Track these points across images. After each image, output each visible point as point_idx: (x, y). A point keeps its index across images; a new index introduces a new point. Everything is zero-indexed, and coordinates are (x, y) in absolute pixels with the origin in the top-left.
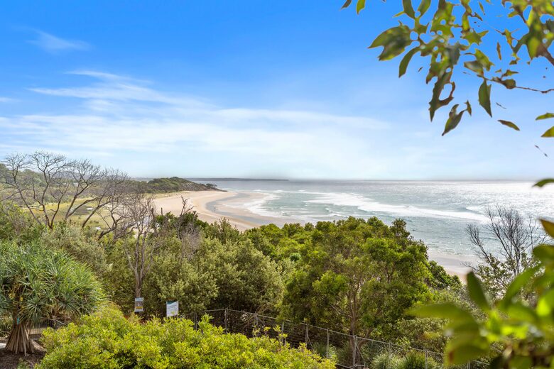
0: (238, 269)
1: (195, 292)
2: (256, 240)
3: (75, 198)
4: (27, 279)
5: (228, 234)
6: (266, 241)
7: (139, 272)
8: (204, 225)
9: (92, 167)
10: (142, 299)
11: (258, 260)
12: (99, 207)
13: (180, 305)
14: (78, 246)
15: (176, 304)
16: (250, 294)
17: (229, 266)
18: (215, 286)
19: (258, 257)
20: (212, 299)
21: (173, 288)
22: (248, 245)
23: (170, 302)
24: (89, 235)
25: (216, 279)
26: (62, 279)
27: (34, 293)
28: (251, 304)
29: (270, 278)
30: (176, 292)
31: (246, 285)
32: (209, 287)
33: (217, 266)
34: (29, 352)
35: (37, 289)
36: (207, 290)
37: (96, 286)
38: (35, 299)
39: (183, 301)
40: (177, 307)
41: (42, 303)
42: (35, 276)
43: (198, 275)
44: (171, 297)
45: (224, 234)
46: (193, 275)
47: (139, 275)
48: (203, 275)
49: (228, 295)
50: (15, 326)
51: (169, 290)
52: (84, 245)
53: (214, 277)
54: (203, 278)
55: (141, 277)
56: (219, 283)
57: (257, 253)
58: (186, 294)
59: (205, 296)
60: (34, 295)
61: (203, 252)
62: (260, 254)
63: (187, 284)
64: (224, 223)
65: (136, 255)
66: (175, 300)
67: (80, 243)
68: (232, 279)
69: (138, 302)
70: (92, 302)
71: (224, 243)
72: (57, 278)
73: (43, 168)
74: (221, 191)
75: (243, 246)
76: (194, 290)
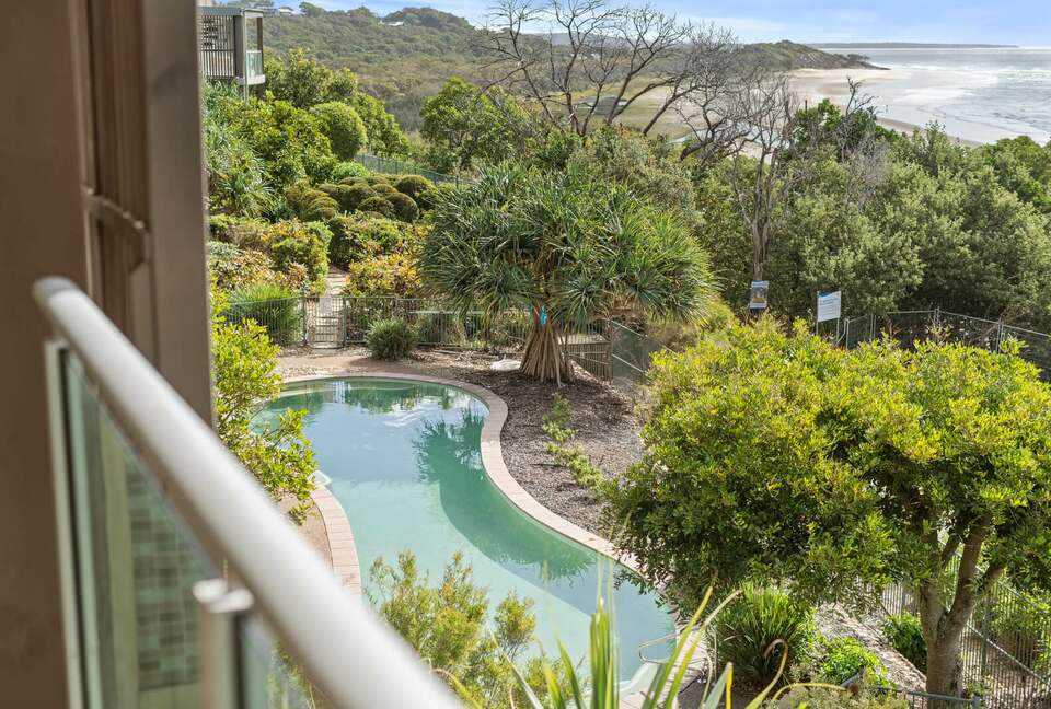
0: (964, 228)
1: (875, 273)
2: (1002, 170)
3: (628, 80)
4: (565, 240)
5: (942, 156)
6: (1023, 173)
7: (760, 229)
8: (890, 137)
9: (662, 17)
10: (765, 285)
11: (1007, 211)
12: (675, 97)
13: (843, 298)
14: (643, 176)
15: (837, 295)
16: (987, 281)
17: (944, 223)
18: (916, 260)
19: (1007, 206)
20: (909, 288)
21: (833, 263)
22: (986, 178)
23: (825, 292)
24: (662, 153)
25: (917, 248)
26: (631, 240)
27: (580, 267)
28: (988, 302)
29: (1032, 249)
30: (839, 272)
31: (977, 261)
32: (903, 263)
33: (920, 220)
34: (565, 379)
35: (585, 259)
36: (900, 270)
37: (697, 258)
38: (581, 279)
39: (850, 290)
40: (838, 303)
41: (595, 287)
42: (579, 234)
43: (882, 239)
44: (825, 281)
45: (932, 156)
46: (871, 239)
47: (761, 236)
48: (892, 239)
49: (941, 281)
50: (537, 328)
51: (823, 266)
52: (654, 174)
53: (915, 243)
54: (893, 244)
55: (765, 238)
56: (923, 255)
57: (1004, 198)
58: (859, 277)
59: (894, 280)
60: (580, 272)
61: (890, 191)
62: (1011, 198)
63: (861, 256)
64: (934, 133)
65: (756, 196)
66: (834, 289)
67: (645, 170)
68: (952, 247)
69: (757, 289)
70: (689, 290)
71: (934, 173)
72: (622, 238)
73: (567, 20)
74: (877, 68)
75: (975, 182)
76: (872, 268)
